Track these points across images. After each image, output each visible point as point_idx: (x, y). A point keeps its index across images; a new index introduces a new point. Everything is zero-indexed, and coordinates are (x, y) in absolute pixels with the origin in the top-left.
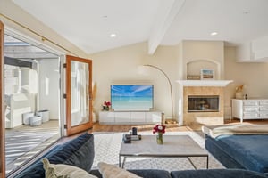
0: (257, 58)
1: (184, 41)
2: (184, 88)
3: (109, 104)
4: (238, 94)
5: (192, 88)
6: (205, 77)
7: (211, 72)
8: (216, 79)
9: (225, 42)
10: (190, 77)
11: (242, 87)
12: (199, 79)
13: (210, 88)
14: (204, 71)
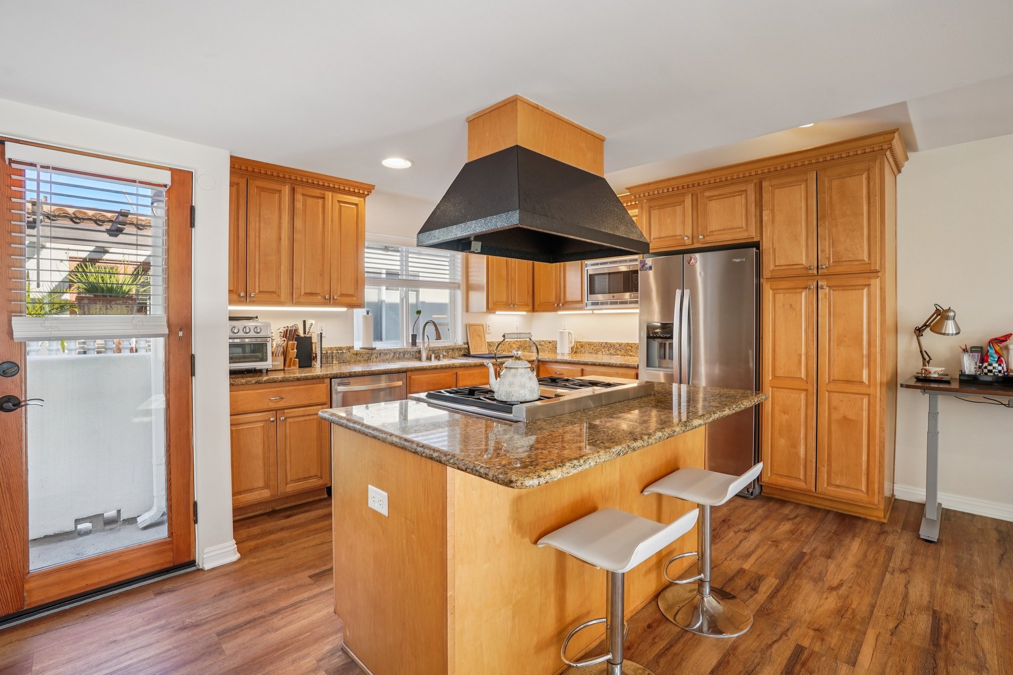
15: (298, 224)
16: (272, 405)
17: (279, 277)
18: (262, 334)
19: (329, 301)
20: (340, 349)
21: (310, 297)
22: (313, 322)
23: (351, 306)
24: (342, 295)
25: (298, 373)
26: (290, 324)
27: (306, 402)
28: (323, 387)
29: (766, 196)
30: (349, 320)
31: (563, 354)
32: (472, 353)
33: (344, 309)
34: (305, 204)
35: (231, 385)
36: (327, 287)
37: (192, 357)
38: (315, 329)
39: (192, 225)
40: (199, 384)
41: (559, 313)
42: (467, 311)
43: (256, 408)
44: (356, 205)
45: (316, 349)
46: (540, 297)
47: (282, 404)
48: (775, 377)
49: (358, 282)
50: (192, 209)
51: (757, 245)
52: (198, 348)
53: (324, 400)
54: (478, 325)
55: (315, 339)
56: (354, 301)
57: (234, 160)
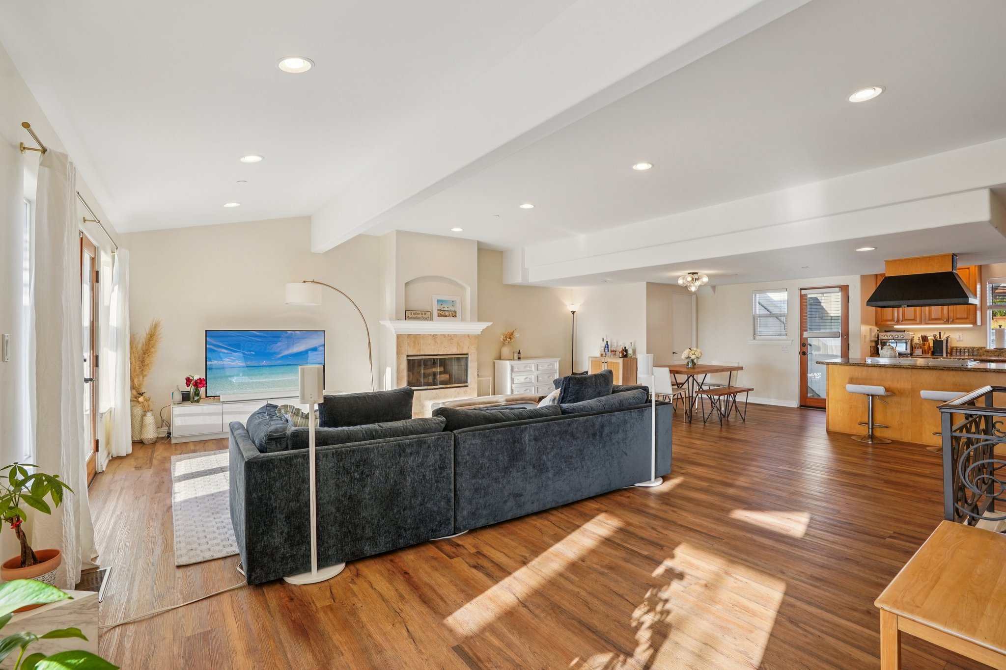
0: (533, 279)
1: (399, 233)
2: (399, 337)
3: (200, 383)
4: (506, 351)
5: (414, 338)
6: (442, 314)
7: (453, 303)
8: (463, 320)
9: (479, 243)
10: (410, 314)
11: (510, 336)
12: (430, 319)
13: (450, 338)
14: (440, 302)
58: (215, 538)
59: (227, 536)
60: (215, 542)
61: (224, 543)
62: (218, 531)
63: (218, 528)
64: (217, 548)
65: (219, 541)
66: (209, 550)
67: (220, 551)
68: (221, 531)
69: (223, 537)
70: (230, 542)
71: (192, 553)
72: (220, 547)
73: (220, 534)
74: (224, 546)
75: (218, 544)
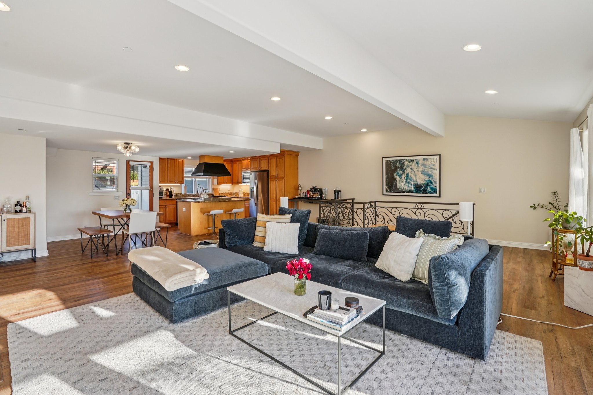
15: (169, 165)
16: (165, 204)
17: (165, 177)
18: (162, 190)
19: (176, 182)
20: (178, 194)
21: (172, 182)
22: (172, 187)
23: (181, 184)
24: (179, 181)
25: (168, 198)
26: (167, 188)
27: (172, 204)
28: (175, 201)
29: (269, 161)
30: (180, 187)
31: (240, 196)
32: (214, 196)
33: (179, 184)
34: (170, 161)
35: (159, 200)
36: (175, 180)
37: (153, 193)
38: (172, 189)
39: (153, 171)
40: (154, 198)
41: (240, 185)
42: (213, 184)
43: (162, 205)
44: (182, 160)
45: (173, 193)
46: (234, 180)
47: (166, 204)
48: (271, 199)
49: (183, 177)
50: (153, 168)
51: (268, 171)
52: (154, 192)
53: (175, 204)
54: (217, 188)
55: (173, 191)
56: (182, 182)
57: (159, 158)
58: (508, 348)
59: (498, 345)
60: (509, 346)
61: (503, 341)
62: (504, 354)
63: (502, 357)
64: (510, 340)
65: (506, 344)
66: (515, 341)
67: (508, 337)
68: (501, 353)
69: (502, 347)
70: (498, 339)
71: (529, 345)
72: (507, 339)
73: (503, 350)
74: (504, 338)
75: (508, 342)
